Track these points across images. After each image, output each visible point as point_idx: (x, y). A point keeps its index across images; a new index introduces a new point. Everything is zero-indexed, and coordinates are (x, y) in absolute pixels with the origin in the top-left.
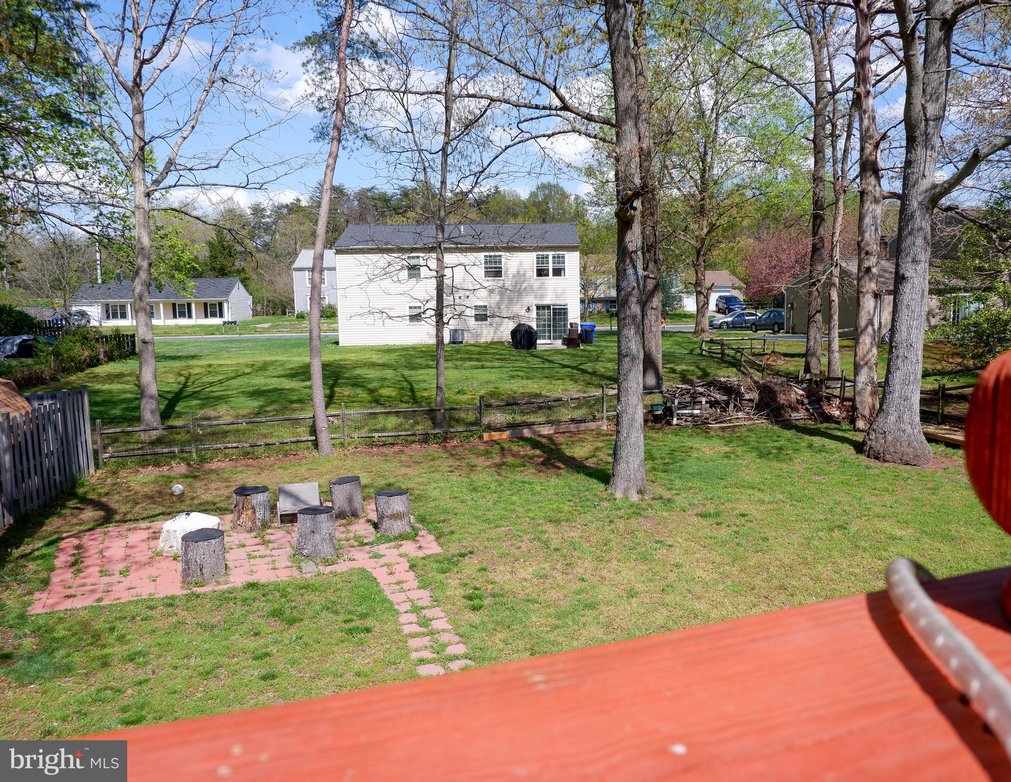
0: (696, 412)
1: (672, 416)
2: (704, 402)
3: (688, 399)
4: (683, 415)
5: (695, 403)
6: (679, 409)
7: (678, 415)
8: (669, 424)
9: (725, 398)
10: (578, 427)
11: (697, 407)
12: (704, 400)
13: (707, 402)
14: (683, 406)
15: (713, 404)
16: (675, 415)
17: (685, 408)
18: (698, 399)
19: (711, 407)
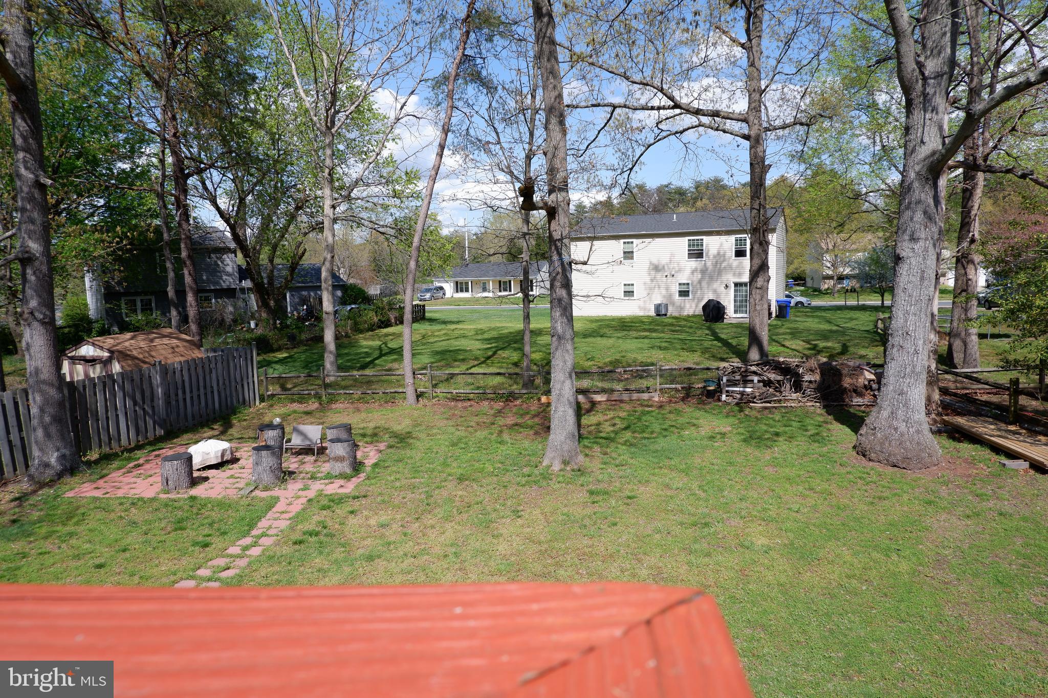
0: (749, 390)
1: (721, 392)
2: (756, 381)
3: (738, 377)
4: (733, 392)
5: (746, 382)
6: (728, 386)
7: (727, 391)
8: (719, 400)
9: (779, 378)
10: (630, 397)
11: (749, 385)
12: (756, 379)
13: (759, 381)
14: (735, 384)
15: (768, 383)
16: (724, 391)
17: (735, 385)
18: (750, 378)
19: (764, 386)
